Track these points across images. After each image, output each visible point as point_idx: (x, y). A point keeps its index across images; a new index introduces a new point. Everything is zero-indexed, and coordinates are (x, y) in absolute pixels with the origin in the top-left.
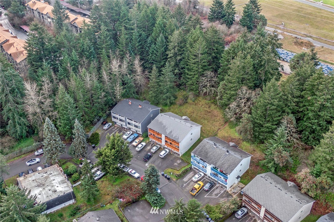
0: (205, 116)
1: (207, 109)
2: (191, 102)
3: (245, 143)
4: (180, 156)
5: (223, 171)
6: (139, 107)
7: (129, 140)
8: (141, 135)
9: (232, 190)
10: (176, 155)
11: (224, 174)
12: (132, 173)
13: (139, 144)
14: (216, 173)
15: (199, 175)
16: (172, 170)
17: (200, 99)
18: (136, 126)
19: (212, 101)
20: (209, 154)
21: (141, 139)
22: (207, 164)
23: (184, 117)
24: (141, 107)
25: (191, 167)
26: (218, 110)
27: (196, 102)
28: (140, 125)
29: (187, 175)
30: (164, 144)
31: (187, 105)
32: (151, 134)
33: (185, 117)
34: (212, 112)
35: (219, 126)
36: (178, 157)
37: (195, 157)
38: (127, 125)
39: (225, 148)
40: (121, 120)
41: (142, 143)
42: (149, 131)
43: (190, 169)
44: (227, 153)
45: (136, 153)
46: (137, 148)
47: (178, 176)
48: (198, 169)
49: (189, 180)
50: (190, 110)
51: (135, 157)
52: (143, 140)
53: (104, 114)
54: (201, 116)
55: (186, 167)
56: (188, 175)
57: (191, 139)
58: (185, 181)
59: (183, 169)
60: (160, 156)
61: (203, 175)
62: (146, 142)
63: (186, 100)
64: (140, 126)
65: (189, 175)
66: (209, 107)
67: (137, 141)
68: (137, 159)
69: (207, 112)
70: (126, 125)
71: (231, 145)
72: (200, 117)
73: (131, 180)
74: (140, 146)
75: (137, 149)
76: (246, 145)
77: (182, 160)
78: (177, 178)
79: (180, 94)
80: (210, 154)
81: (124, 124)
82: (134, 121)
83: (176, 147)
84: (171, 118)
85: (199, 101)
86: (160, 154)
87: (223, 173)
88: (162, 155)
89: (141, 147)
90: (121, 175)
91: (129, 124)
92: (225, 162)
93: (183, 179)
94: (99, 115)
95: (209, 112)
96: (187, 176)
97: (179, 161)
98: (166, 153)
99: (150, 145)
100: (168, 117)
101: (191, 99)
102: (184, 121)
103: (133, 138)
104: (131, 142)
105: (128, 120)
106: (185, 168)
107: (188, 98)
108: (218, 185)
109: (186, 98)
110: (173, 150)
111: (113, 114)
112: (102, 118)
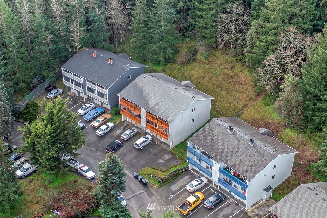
0: (224, 83)
1: (229, 72)
2: (202, 58)
3: (288, 130)
4: (171, 148)
5: (239, 175)
6: (109, 62)
7: (88, 117)
8: (109, 110)
9: (255, 211)
10: (164, 146)
11: (241, 179)
12: (83, 171)
13: (102, 125)
14: (228, 179)
15: (198, 181)
16: (153, 170)
17: (218, 54)
18: (101, 95)
19: (238, 58)
20: (218, 145)
21: (108, 116)
22: (213, 161)
23: (184, 83)
24: (111, 63)
25: (188, 167)
26: (247, 73)
27: (211, 59)
28: (106, 92)
29: (177, 181)
30: (145, 126)
31: (195, 64)
32: (125, 109)
33: (187, 82)
34: (236, 77)
35: (246, 101)
36: (166, 149)
37: (194, 149)
38: (87, 92)
39: (248, 135)
40: (78, 84)
41: (109, 124)
42: (122, 103)
43: (186, 171)
44: (250, 145)
45: (95, 139)
46: (97, 131)
47: (161, 181)
48: (198, 170)
49: (181, 189)
50: (198, 72)
51: (94, 145)
52: (111, 118)
53: (51, 73)
54: (217, 83)
55: (179, 167)
56: (180, 181)
57: (192, 119)
58: (173, 190)
59: (173, 170)
60: (135, 146)
61: (205, 181)
62: (116, 122)
63: (193, 55)
64: (107, 94)
65: (182, 180)
66: (232, 68)
67: (100, 119)
68: (96, 149)
69: (227, 76)
70: (85, 93)
71: (261, 132)
72: (215, 84)
73: (79, 182)
74: (104, 127)
75: (99, 133)
76: (289, 134)
77: (173, 154)
78: (159, 184)
79: (184, 46)
80: (221, 144)
81: (81, 90)
82: (98, 85)
83: (165, 132)
84: (161, 82)
85: (215, 58)
86: (136, 142)
87: (239, 178)
88: (138, 143)
89: (106, 129)
90: (63, 171)
91: (90, 90)
92: (245, 159)
93: (171, 186)
94: (42, 73)
95: (232, 77)
96: (178, 183)
97: (167, 157)
98: (146, 141)
99: (122, 128)
100: (156, 79)
101: (202, 54)
102: (183, 89)
103: (94, 114)
104: (90, 121)
105: (88, 84)
106: (177, 168)
107: (196, 52)
108: (231, 201)
109: (194, 52)
110: (159, 137)
111: (65, 74)
112: (48, 80)
